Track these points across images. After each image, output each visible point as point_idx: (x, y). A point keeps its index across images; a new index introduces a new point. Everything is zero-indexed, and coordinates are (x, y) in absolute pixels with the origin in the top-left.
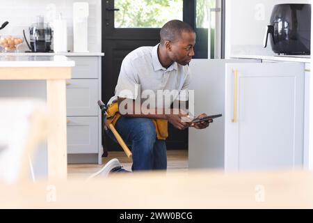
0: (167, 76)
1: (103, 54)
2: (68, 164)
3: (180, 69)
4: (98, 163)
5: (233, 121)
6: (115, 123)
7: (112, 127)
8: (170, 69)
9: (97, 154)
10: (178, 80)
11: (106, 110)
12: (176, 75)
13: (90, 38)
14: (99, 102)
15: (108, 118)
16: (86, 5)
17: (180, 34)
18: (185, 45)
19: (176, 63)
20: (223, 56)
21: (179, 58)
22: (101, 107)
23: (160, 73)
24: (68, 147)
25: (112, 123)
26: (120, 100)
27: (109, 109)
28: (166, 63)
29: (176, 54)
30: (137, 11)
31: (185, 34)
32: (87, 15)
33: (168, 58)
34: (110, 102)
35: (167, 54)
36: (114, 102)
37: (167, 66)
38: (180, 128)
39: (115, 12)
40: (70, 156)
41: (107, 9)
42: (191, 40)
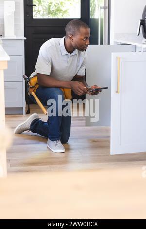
0: (70, 59)
1: (26, 38)
2: (6, 114)
3: (79, 54)
4: (22, 114)
5: (117, 92)
6: (35, 91)
7: (33, 93)
8: (73, 54)
9: (22, 108)
10: (78, 61)
11: (29, 81)
12: (77, 57)
13: (16, 26)
14: (23, 76)
15: (30, 88)
16: (13, 3)
17: (79, 30)
18: (83, 37)
19: (77, 50)
20: (109, 43)
21: (79, 46)
22: (25, 79)
23: (66, 56)
24: (6, 103)
25: (33, 91)
26: (39, 75)
27: (31, 81)
28: (70, 49)
29: (77, 44)
30: (48, 4)
31: (83, 30)
32: (14, 10)
33: (71, 46)
34: (31, 76)
35: (71, 44)
36: (35, 76)
37: (70, 52)
38: (80, 95)
39: (33, 7)
40: (7, 109)
41: (27, 5)
42: (86, 33)
